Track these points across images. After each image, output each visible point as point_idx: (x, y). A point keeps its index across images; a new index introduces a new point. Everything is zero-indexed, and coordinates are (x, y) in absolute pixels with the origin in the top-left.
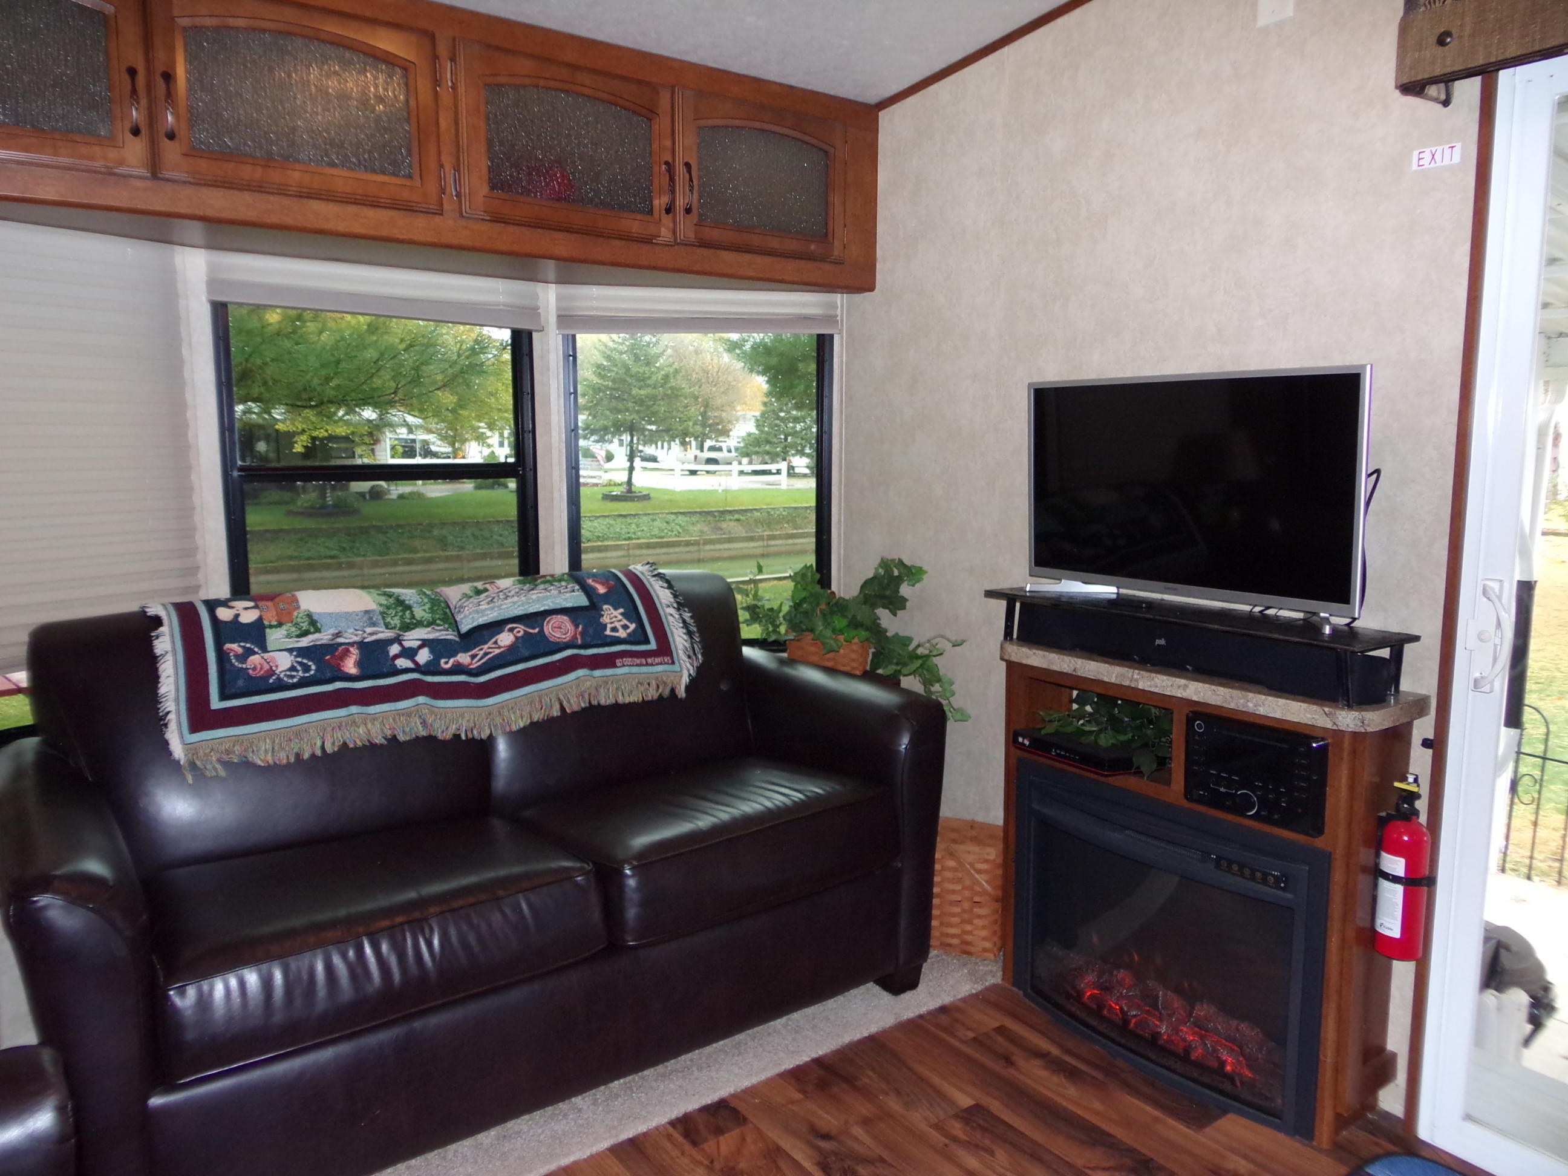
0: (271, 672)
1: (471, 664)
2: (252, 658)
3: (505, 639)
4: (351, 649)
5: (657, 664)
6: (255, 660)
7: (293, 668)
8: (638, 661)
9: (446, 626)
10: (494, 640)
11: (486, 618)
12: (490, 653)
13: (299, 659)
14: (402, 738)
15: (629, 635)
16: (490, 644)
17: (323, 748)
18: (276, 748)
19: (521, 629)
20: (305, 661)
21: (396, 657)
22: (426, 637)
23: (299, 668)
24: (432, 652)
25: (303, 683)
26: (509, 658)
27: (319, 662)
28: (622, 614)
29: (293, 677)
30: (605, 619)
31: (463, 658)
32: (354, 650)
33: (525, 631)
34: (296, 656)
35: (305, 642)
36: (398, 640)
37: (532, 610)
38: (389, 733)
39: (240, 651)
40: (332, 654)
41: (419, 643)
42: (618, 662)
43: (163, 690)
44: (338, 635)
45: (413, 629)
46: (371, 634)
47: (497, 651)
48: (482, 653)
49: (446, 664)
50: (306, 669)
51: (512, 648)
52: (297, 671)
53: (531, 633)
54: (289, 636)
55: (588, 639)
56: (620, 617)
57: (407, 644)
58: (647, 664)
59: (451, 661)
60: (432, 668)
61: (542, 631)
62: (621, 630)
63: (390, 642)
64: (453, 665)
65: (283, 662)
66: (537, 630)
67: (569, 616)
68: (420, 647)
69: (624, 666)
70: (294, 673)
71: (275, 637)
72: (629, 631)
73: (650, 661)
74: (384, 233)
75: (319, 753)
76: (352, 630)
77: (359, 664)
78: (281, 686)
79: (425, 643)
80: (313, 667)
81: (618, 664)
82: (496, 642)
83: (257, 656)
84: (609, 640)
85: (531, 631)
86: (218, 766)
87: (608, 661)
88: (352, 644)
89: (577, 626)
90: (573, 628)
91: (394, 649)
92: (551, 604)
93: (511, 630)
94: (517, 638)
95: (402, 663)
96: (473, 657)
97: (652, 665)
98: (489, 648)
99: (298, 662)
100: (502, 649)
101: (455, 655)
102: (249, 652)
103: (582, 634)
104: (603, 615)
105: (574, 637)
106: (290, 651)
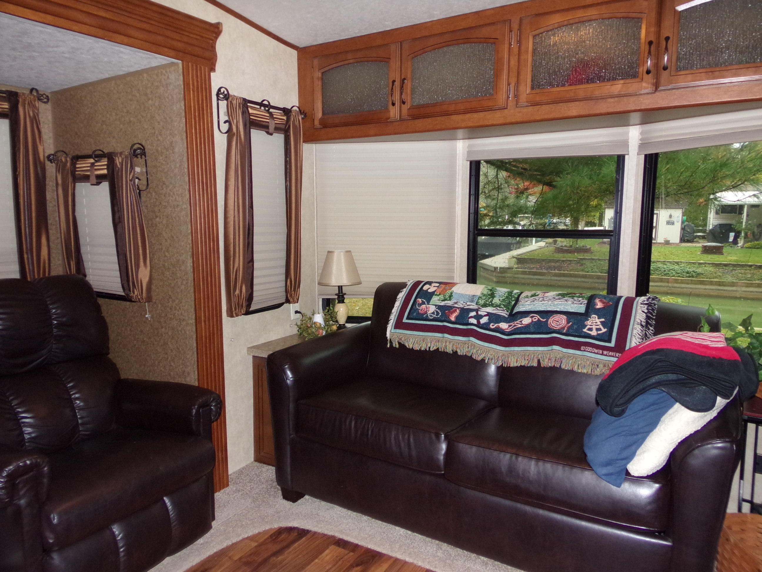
0: (426, 313)
1: (507, 329)
2: (423, 306)
3: (527, 321)
4: (457, 310)
5: (610, 356)
6: (424, 306)
7: (433, 313)
8: (596, 351)
9: (505, 309)
10: (521, 320)
11: (524, 309)
12: (516, 326)
13: (437, 310)
14: (459, 353)
15: (598, 335)
16: (518, 322)
17: (429, 348)
18: (415, 342)
19: (537, 317)
20: (439, 311)
21: (471, 317)
22: (491, 311)
23: (435, 313)
24: (489, 319)
25: (434, 320)
26: (523, 330)
27: (443, 313)
28: (601, 322)
29: (432, 316)
30: (589, 323)
31: (504, 326)
32: (458, 311)
33: (538, 319)
34: (437, 309)
35: (443, 304)
36: (477, 310)
37: (549, 309)
38: (455, 349)
39: (421, 302)
40: (449, 310)
41: (486, 313)
42: (582, 348)
43: (393, 311)
44: (456, 303)
45: (487, 307)
46: (468, 305)
47: (520, 326)
48: (513, 325)
49: (492, 326)
50: (437, 314)
51: (528, 326)
52: (434, 314)
53: (541, 321)
54: (439, 300)
55: (571, 331)
56: (599, 323)
57: (480, 313)
58: (602, 354)
59: (496, 325)
60: (485, 327)
61: (547, 321)
62: (594, 331)
63: (472, 310)
64: (496, 327)
65: (432, 309)
66: (544, 320)
67: (567, 317)
68: (485, 316)
69: (585, 351)
70: (433, 315)
71: (435, 300)
72: (599, 332)
73: (605, 352)
74: (481, 123)
75: (428, 350)
76: (463, 302)
77: (457, 317)
78: (427, 319)
79: (488, 314)
80: (440, 314)
81: (582, 349)
82: (521, 322)
83: (425, 305)
84: (583, 334)
85: (542, 320)
86: (397, 344)
87: (577, 346)
88: (458, 308)
89: (568, 323)
90: (566, 323)
91: (473, 314)
92: (562, 308)
93: (532, 317)
94: (532, 321)
95: (474, 321)
96: (510, 326)
97: (606, 355)
98: (517, 323)
99: (436, 311)
100: (522, 325)
101: (498, 323)
102: (423, 303)
103: (569, 328)
104: (588, 320)
105: (563, 328)
106: (436, 305)
